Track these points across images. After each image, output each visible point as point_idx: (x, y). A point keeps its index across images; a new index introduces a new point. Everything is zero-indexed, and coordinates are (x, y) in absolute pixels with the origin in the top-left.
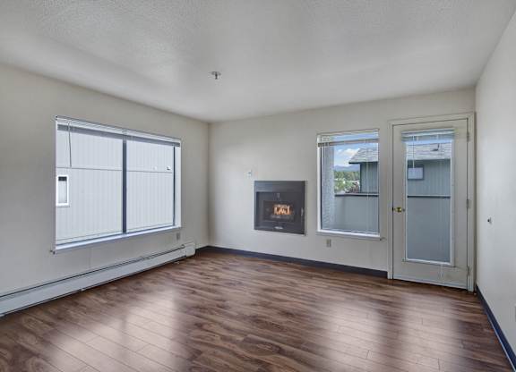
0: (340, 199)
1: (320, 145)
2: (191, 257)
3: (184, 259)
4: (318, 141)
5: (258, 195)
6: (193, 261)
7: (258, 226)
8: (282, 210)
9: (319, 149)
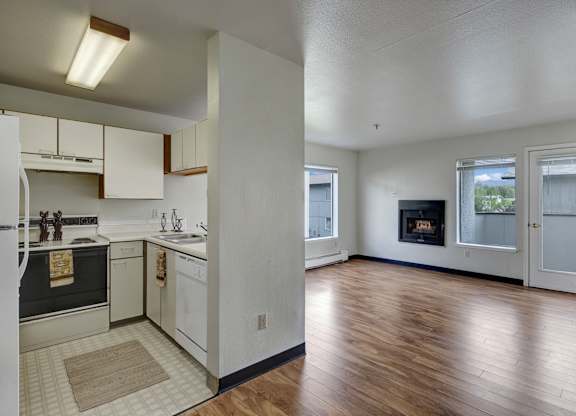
0: (480, 218)
1: (458, 169)
2: (346, 262)
3: (340, 263)
4: (458, 165)
5: (401, 212)
6: (348, 264)
7: (401, 238)
8: (424, 226)
9: (458, 173)
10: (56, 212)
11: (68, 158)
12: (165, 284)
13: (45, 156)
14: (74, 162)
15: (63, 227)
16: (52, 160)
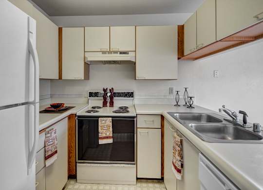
10: (111, 89)
11: (116, 52)
12: (183, 177)
13: (104, 52)
14: (118, 55)
15: (115, 98)
16: (107, 55)
